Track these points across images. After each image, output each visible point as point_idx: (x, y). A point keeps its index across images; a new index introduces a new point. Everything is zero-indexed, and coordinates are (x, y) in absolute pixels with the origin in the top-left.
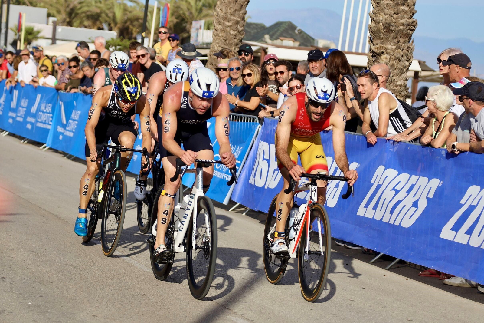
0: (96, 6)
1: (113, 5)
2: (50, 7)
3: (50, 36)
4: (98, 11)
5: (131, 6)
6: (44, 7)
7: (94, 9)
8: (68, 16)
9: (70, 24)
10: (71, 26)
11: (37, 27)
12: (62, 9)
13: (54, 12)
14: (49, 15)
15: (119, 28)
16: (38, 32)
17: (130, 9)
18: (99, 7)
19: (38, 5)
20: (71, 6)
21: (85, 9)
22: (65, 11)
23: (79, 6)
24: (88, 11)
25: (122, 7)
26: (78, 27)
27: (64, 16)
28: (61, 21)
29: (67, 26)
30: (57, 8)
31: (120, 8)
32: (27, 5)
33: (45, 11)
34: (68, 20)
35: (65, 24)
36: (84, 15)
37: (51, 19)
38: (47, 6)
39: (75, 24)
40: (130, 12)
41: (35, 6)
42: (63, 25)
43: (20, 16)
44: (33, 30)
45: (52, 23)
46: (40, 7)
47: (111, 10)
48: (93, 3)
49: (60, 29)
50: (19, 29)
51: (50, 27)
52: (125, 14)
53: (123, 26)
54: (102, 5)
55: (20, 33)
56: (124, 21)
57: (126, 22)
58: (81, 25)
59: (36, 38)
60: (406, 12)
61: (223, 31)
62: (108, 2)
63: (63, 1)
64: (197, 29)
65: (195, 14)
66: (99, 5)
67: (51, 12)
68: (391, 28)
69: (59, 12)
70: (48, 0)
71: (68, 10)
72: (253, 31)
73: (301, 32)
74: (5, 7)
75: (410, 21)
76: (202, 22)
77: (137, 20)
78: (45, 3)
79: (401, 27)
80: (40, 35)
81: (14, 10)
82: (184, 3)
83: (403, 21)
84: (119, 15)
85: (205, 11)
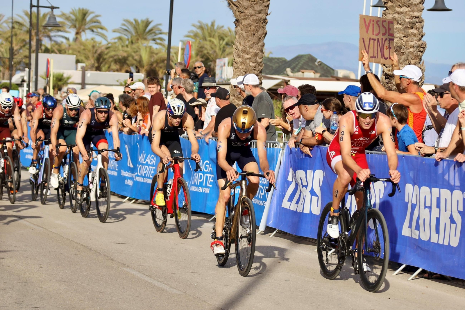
0: (123, 51)
1: (140, 49)
2: (79, 54)
3: (80, 81)
4: (125, 54)
5: (157, 49)
6: (73, 54)
7: (121, 54)
8: (96, 61)
9: (98, 69)
10: (100, 71)
11: (66, 73)
12: (90, 55)
13: (82, 58)
14: (78, 61)
15: (146, 70)
16: (68, 78)
17: (156, 52)
18: (126, 51)
19: (67, 52)
20: (99, 51)
21: (112, 53)
22: (93, 56)
23: (106, 52)
24: (115, 56)
25: (148, 49)
26: (107, 71)
27: (92, 61)
28: (89, 67)
29: (96, 70)
30: (85, 54)
31: (146, 51)
32: (56, 53)
33: (73, 58)
34: (96, 65)
35: (94, 69)
36: (111, 59)
37: (80, 65)
38: (75, 53)
39: (103, 69)
40: (157, 54)
41: (65, 53)
42: (92, 70)
43: (48, 62)
44: (62, 76)
45: (81, 69)
46: (69, 54)
47: (138, 53)
48: (120, 47)
49: (89, 74)
50: (48, 75)
51: (79, 73)
52: (151, 57)
53: (150, 68)
54: (129, 49)
55: (49, 79)
56: (150, 63)
57: (152, 65)
58: (109, 69)
59: (66, 83)
60: (415, 35)
61: (242, 63)
62: (135, 46)
63: (90, 47)
64: (222, 67)
65: (219, 53)
66: (126, 49)
67: (80, 58)
68: (402, 51)
69: (87, 58)
70: (76, 47)
71: (96, 55)
72: (275, 66)
73: (321, 64)
74: (33, 56)
75: (420, 43)
76: (226, 60)
77: (163, 61)
78: (74, 50)
79: (412, 50)
80: (70, 81)
81: (43, 57)
82: (208, 43)
83: (412, 44)
84: (145, 57)
85: (228, 50)
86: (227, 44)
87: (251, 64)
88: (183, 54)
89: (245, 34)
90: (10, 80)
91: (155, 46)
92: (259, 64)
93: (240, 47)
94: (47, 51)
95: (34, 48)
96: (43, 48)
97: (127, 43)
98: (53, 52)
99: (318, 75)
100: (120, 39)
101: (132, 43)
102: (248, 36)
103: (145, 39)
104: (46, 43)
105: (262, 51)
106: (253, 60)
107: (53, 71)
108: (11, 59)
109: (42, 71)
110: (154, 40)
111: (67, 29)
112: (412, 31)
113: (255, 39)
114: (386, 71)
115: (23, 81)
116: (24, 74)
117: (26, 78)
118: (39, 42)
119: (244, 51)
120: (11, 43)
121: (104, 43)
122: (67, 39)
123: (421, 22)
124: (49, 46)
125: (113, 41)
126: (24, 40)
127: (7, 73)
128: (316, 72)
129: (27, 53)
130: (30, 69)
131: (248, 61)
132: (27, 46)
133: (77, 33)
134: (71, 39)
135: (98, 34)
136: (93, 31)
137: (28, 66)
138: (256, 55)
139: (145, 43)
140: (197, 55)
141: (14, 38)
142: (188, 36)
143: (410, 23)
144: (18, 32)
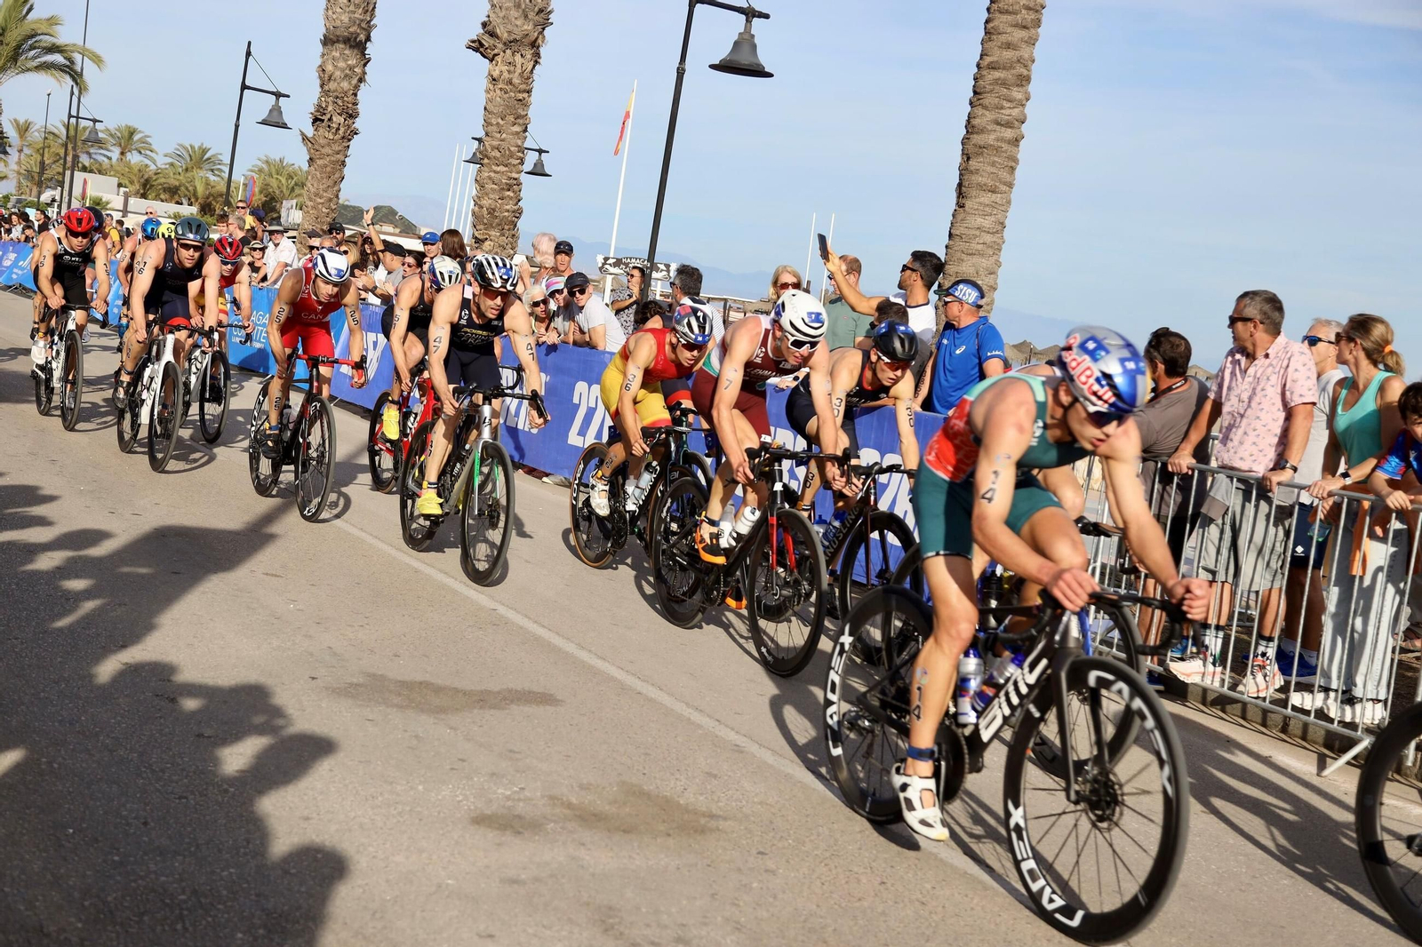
0: (175, 179)
1: (194, 179)
2: (122, 177)
3: (121, 207)
4: (177, 184)
5: (214, 181)
6: (114, 176)
7: (173, 182)
8: (142, 187)
9: (144, 196)
11: (105, 197)
12: (135, 179)
13: (125, 182)
14: (120, 185)
15: (201, 203)
16: (108, 203)
17: (212, 184)
18: (178, 180)
19: (108, 173)
20: (146, 177)
21: (162, 180)
22: (139, 181)
23: (155, 177)
24: (165, 183)
25: (204, 180)
27: (137, 187)
28: (133, 193)
29: (141, 198)
30: (130, 178)
31: (202, 182)
32: (95, 173)
33: (115, 181)
34: (142, 191)
35: (139, 195)
36: (160, 187)
37: (122, 189)
38: (118, 175)
40: (214, 187)
41: (106, 174)
42: (136, 197)
43: (85, 182)
44: (101, 199)
45: (123, 194)
46: (110, 176)
47: (192, 183)
48: (172, 174)
49: (132, 201)
50: (83, 196)
51: (121, 198)
52: (207, 189)
54: (181, 178)
56: (206, 196)
58: (157, 198)
60: (511, 198)
61: (313, 208)
62: (189, 174)
63: (136, 170)
64: (288, 209)
65: (286, 192)
66: (178, 177)
67: (123, 182)
68: (496, 214)
69: (132, 182)
70: (118, 168)
71: (142, 180)
72: (350, 215)
73: (402, 218)
74: (68, 173)
75: (516, 207)
76: (294, 202)
77: (221, 195)
78: (117, 172)
79: (506, 214)
80: (109, 206)
81: (79, 176)
82: (274, 180)
83: (508, 207)
84: (200, 189)
85: (297, 191)
86: (296, 184)
87: (324, 210)
88: (244, 190)
89: (319, 176)
90: (39, 198)
91: (212, 178)
92: (332, 210)
93: (312, 190)
94: (84, 169)
95: (69, 164)
96: (80, 165)
97: (180, 170)
98: (91, 171)
99: (397, 231)
100: (172, 165)
101: (187, 170)
102: (322, 178)
103: (201, 168)
104: (84, 160)
105: (337, 197)
106: (327, 206)
107: (89, 193)
108: (42, 172)
109: (77, 191)
110: (212, 171)
111: (111, 148)
112: (508, 193)
113: (330, 182)
114: (476, 234)
115: (54, 200)
116: (56, 193)
117: (58, 198)
118: (76, 157)
119: (316, 195)
120: (43, 155)
121: (153, 167)
122: (110, 158)
123: (519, 184)
124: (87, 164)
125: (163, 166)
126: (58, 154)
127: (35, 190)
128: (396, 226)
129: (61, 170)
130: (63, 188)
131: (320, 206)
132: (62, 162)
133: (122, 153)
134: (114, 159)
135: (146, 156)
136: (140, 152)
137: (61, 184)
138: (330, 200)
139: (202, 173)
140: (261, 192)
141: (46, 150)
142: (252, 171)
143: (507, 184)
144: (52, 143)
